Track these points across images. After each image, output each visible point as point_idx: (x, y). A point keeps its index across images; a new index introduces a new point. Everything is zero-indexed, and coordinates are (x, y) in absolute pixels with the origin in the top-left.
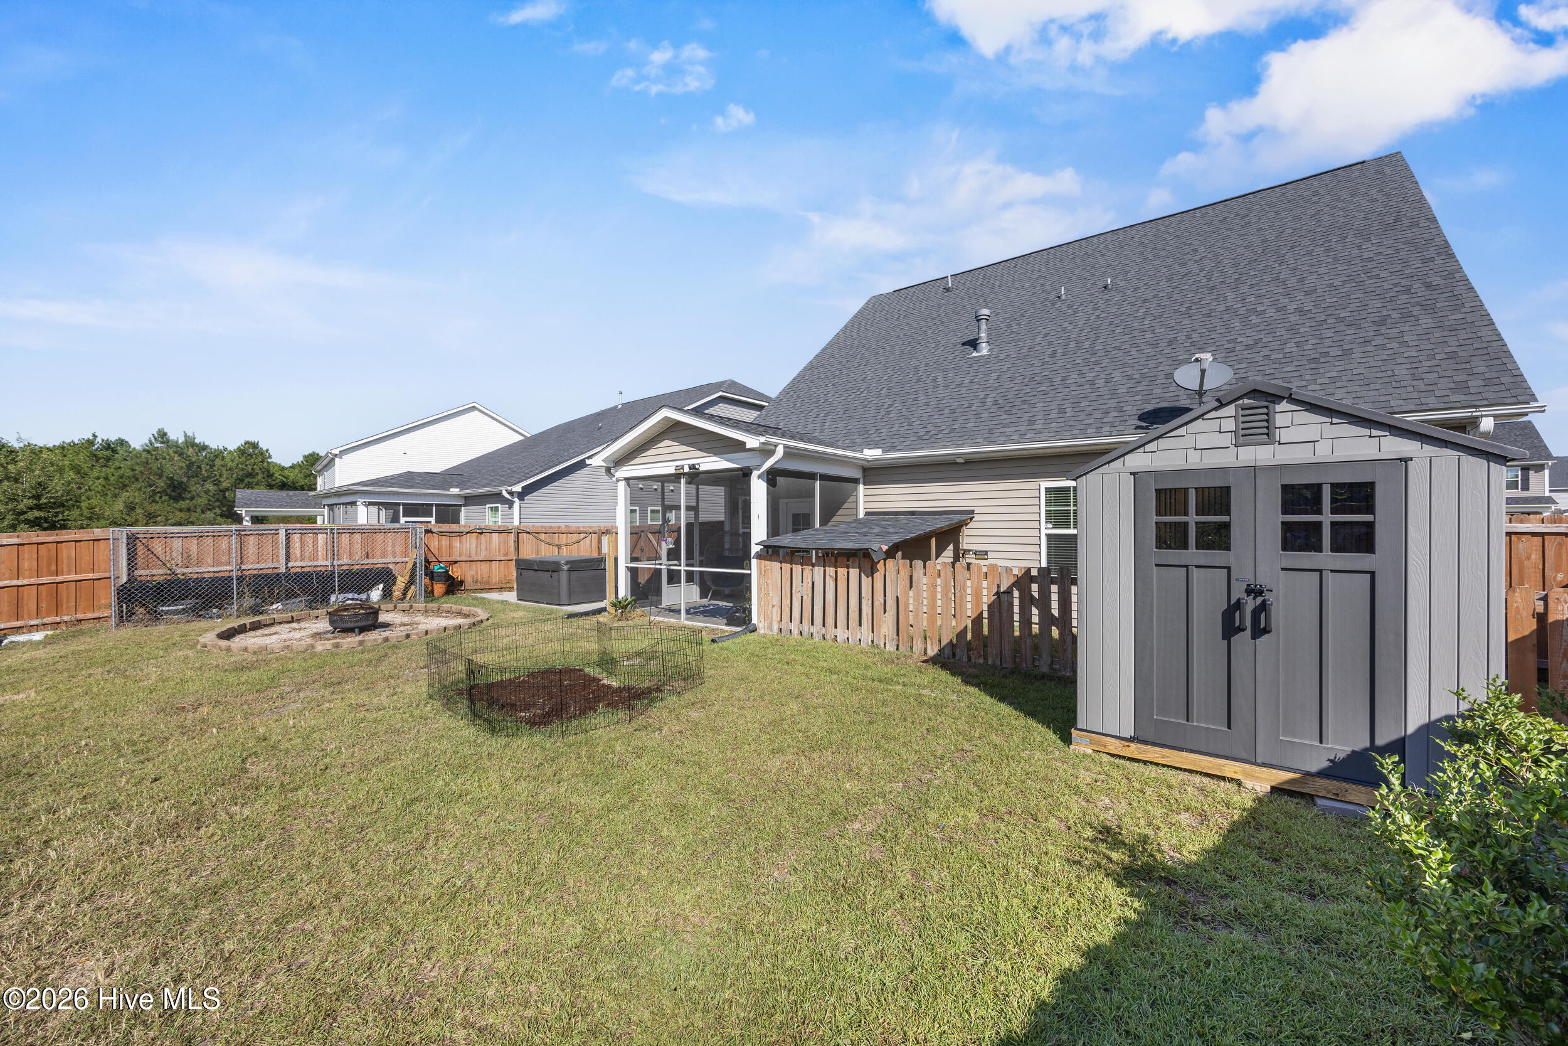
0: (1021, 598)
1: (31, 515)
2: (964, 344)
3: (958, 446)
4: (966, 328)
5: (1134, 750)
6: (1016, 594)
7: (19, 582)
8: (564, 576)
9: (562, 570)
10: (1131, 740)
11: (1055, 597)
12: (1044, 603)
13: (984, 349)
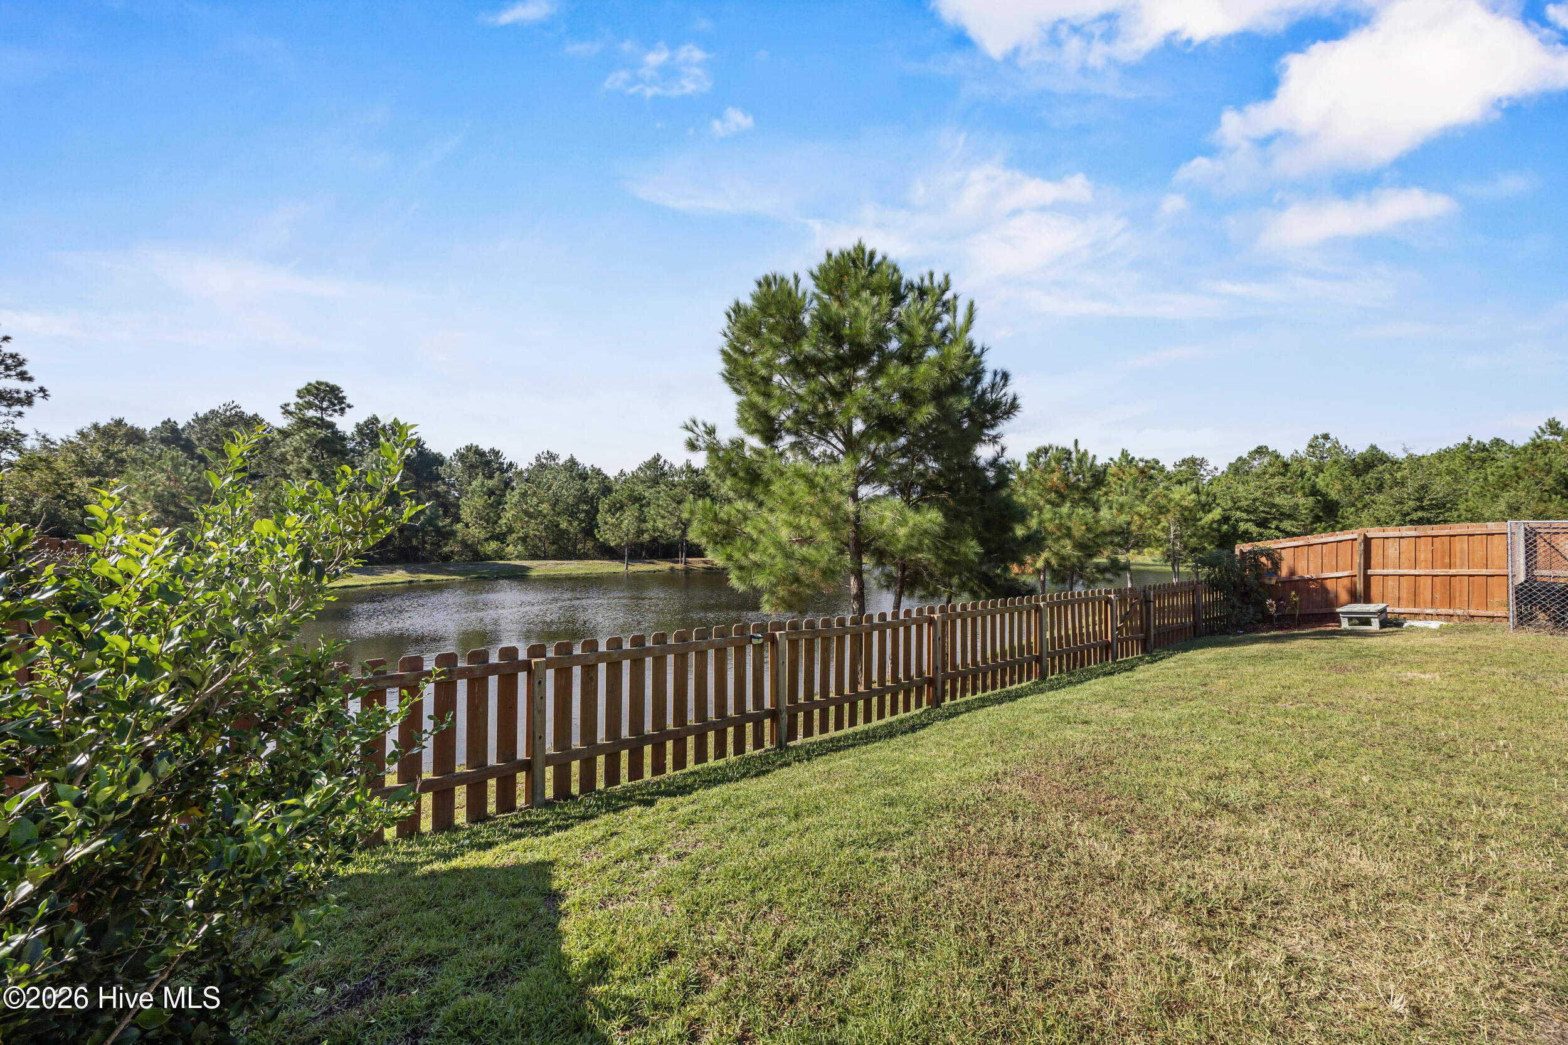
1: (1416, 516)
7: (1416, 572)
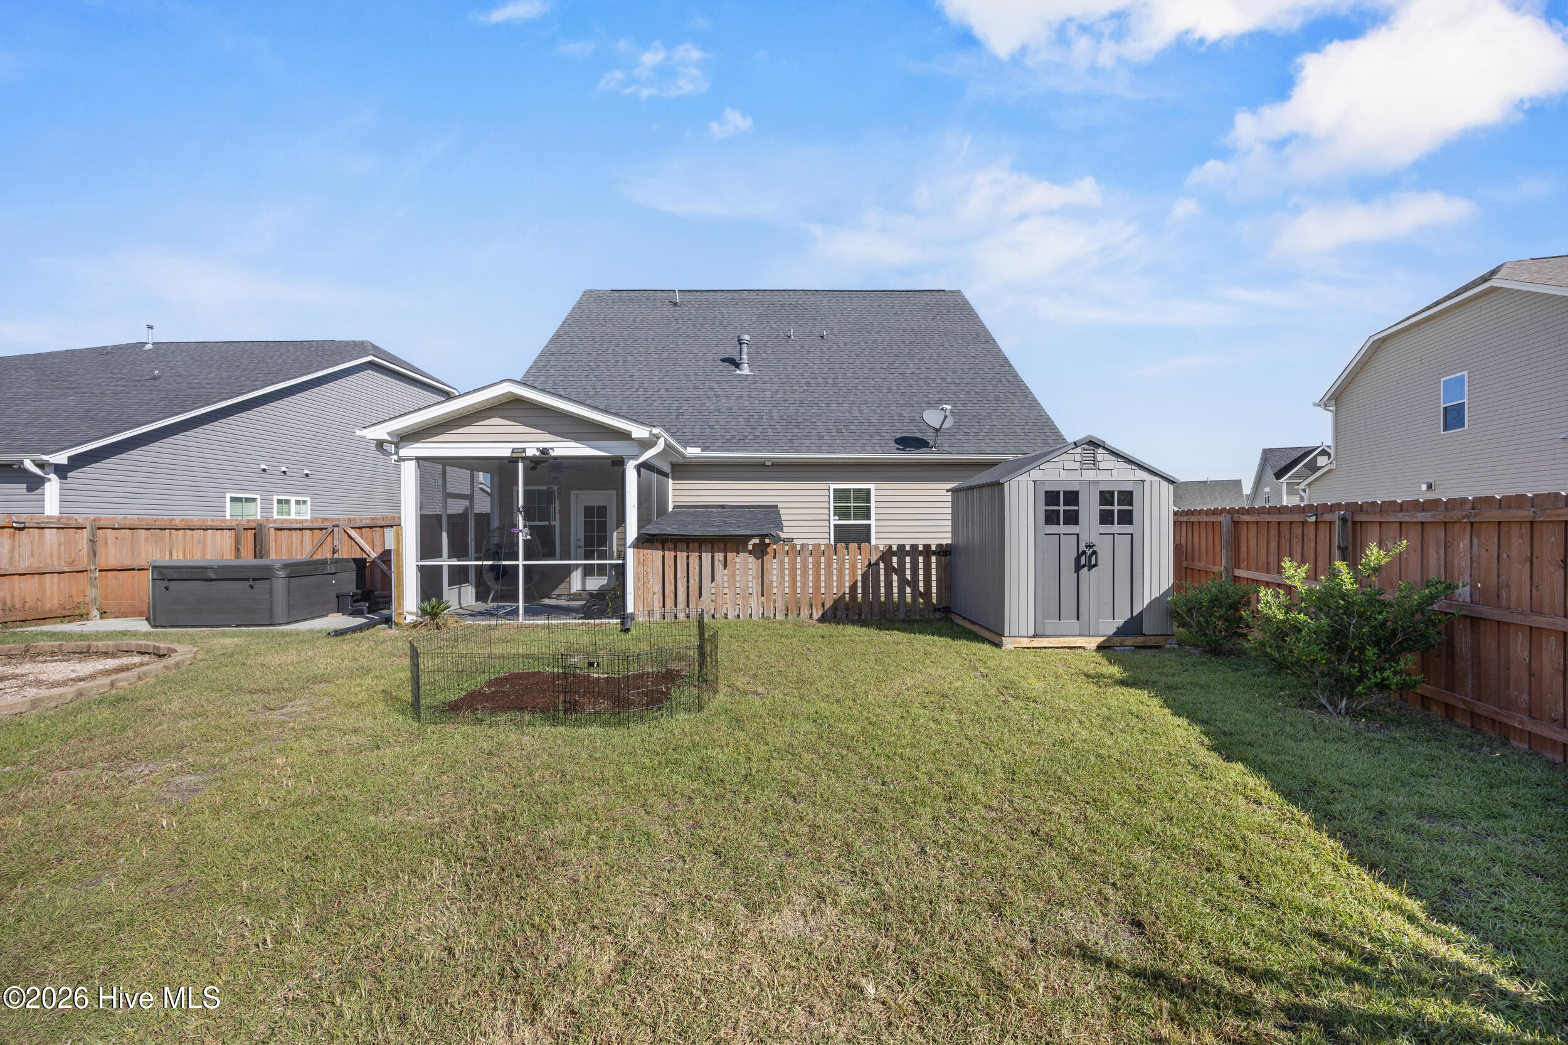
0: (885, 569)
2: (723, 360)
3: (769, 451)
4: (717, 345)
5: (1037, 643)
6: (882, 565)
8: (280, 584)
9: (276, 577)
10: (1035, 636)
11: (908, 566)
12: (901, 571)
13: (746, 370)
